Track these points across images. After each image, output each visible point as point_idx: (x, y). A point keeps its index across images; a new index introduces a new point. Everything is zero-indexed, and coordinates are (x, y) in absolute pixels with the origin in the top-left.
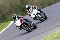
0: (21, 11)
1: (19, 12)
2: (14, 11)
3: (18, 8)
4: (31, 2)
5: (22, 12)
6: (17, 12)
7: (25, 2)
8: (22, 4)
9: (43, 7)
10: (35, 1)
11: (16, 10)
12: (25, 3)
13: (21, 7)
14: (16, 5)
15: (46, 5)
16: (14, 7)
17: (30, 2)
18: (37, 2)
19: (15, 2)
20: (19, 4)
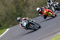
1: (14, 20)
2: (10, 18)
3: (14, 16)
4: (27, 10)
6: (13, 20)
8: (17, 12)
10: (30, 9)
12: (21, 11)
13: (16, 15)
18: (33, 10)
19: (11, 10)
20: (15, 12)
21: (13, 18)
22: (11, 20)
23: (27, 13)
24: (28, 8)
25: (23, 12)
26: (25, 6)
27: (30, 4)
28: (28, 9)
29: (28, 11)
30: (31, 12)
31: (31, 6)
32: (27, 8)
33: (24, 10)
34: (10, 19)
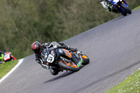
0: (41, 36)
1: (36, 38)
2: (25, 35)
3: (35, 28)
4: (65, 14)
5: (44, 38)
6: (33, 38)
7: (51, 13)
8: (42, 18)
9: (92, 24)
10: (72, 12)
11: (30, 33)
12: (50, 16)
13: (40, 26)
14: (28, 22)
15: (99, 20)
16: (25, 26)
17: (62, 14)
18: (78, 12)
19: (27, 15)
20: (37, 19)
21: (33, 34)
23: (64, 20)
24: (68, 9)
25: (57, 18)
26: (59, 5)
28: (67, 12)
29: (66, 17)
30: (73, 19)
31: (75, 5)
32: (65, 10)
33: (57, 14)
34: (25, 38)
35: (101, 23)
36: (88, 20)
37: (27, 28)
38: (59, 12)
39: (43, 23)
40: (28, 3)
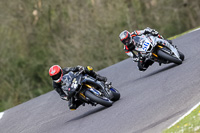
21: (17, 77)
22: (9, 82)
23: (61, 58)
24: (67, 42)
25: (51, 55)
26: (54, 36)
27: (72, 27)
28: (65, 45)
29: (64, 53)
30: (75, 56)
31: (77, 37)
32: (63, 43)
33: (52, 50)
34: (5, 82)
35: (114, 63)
36: (95, 57)
37: (8, 69)
38: (55, 46)
39: (31, 62)
40: (10, 33)
